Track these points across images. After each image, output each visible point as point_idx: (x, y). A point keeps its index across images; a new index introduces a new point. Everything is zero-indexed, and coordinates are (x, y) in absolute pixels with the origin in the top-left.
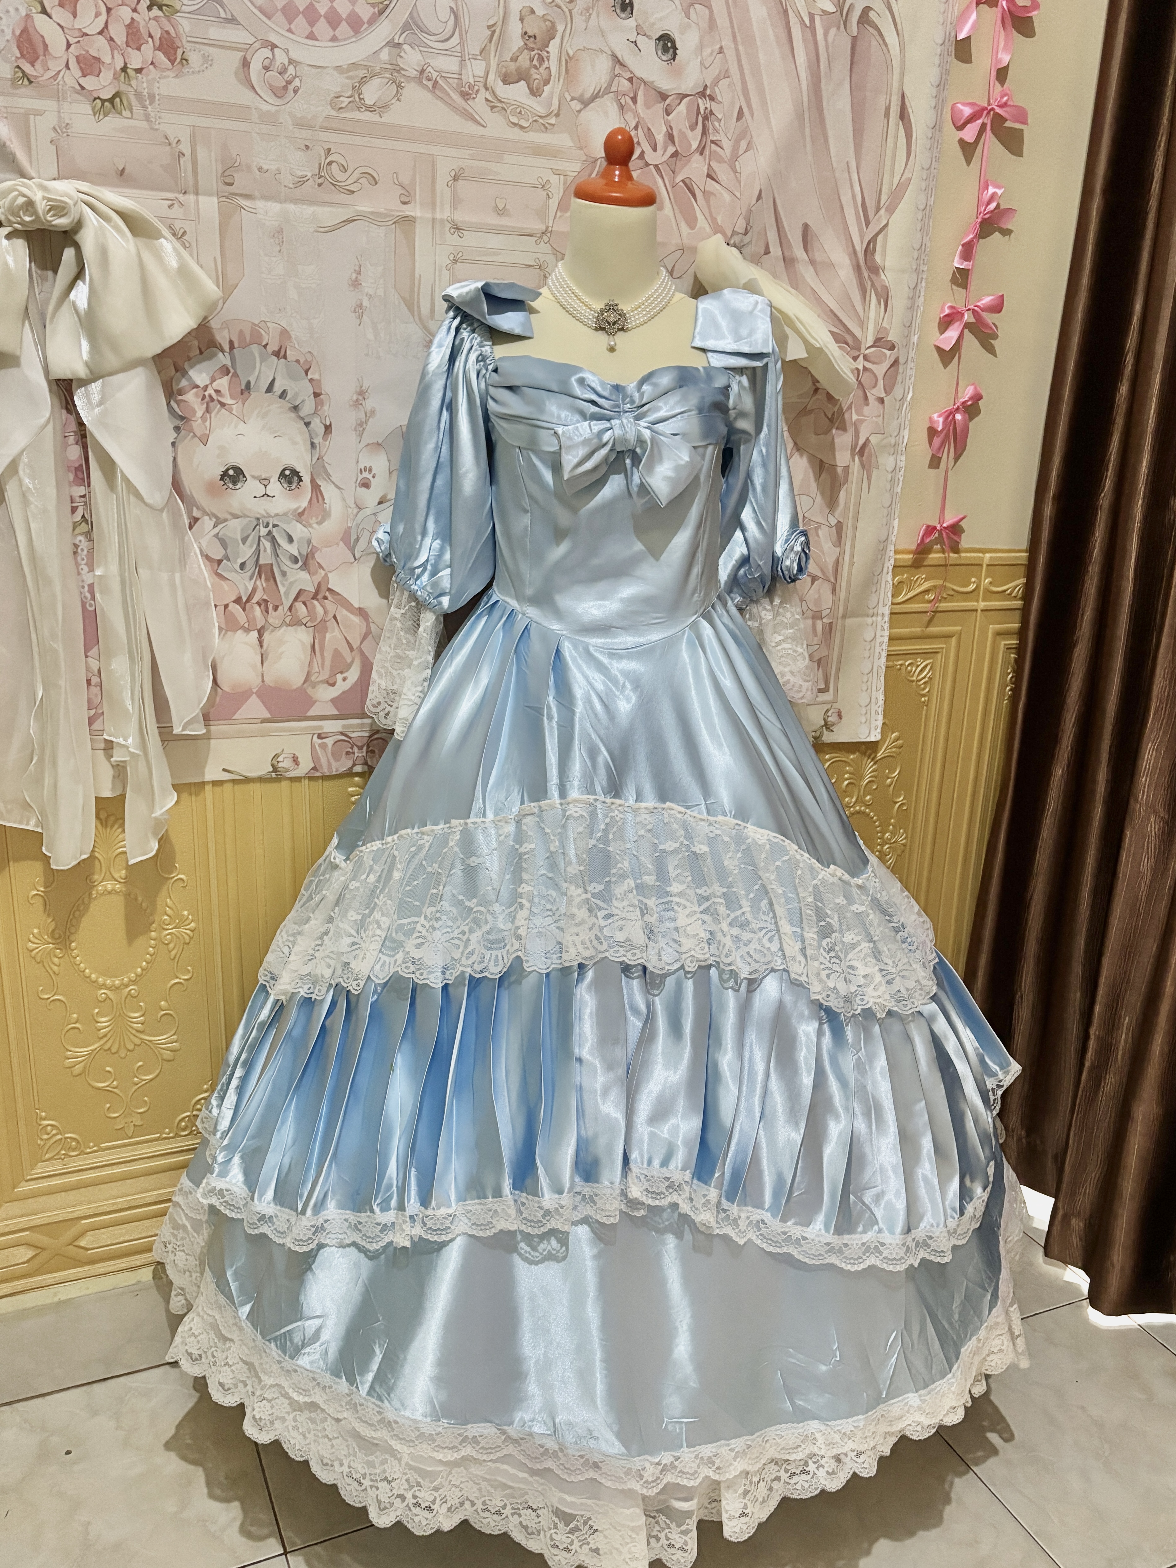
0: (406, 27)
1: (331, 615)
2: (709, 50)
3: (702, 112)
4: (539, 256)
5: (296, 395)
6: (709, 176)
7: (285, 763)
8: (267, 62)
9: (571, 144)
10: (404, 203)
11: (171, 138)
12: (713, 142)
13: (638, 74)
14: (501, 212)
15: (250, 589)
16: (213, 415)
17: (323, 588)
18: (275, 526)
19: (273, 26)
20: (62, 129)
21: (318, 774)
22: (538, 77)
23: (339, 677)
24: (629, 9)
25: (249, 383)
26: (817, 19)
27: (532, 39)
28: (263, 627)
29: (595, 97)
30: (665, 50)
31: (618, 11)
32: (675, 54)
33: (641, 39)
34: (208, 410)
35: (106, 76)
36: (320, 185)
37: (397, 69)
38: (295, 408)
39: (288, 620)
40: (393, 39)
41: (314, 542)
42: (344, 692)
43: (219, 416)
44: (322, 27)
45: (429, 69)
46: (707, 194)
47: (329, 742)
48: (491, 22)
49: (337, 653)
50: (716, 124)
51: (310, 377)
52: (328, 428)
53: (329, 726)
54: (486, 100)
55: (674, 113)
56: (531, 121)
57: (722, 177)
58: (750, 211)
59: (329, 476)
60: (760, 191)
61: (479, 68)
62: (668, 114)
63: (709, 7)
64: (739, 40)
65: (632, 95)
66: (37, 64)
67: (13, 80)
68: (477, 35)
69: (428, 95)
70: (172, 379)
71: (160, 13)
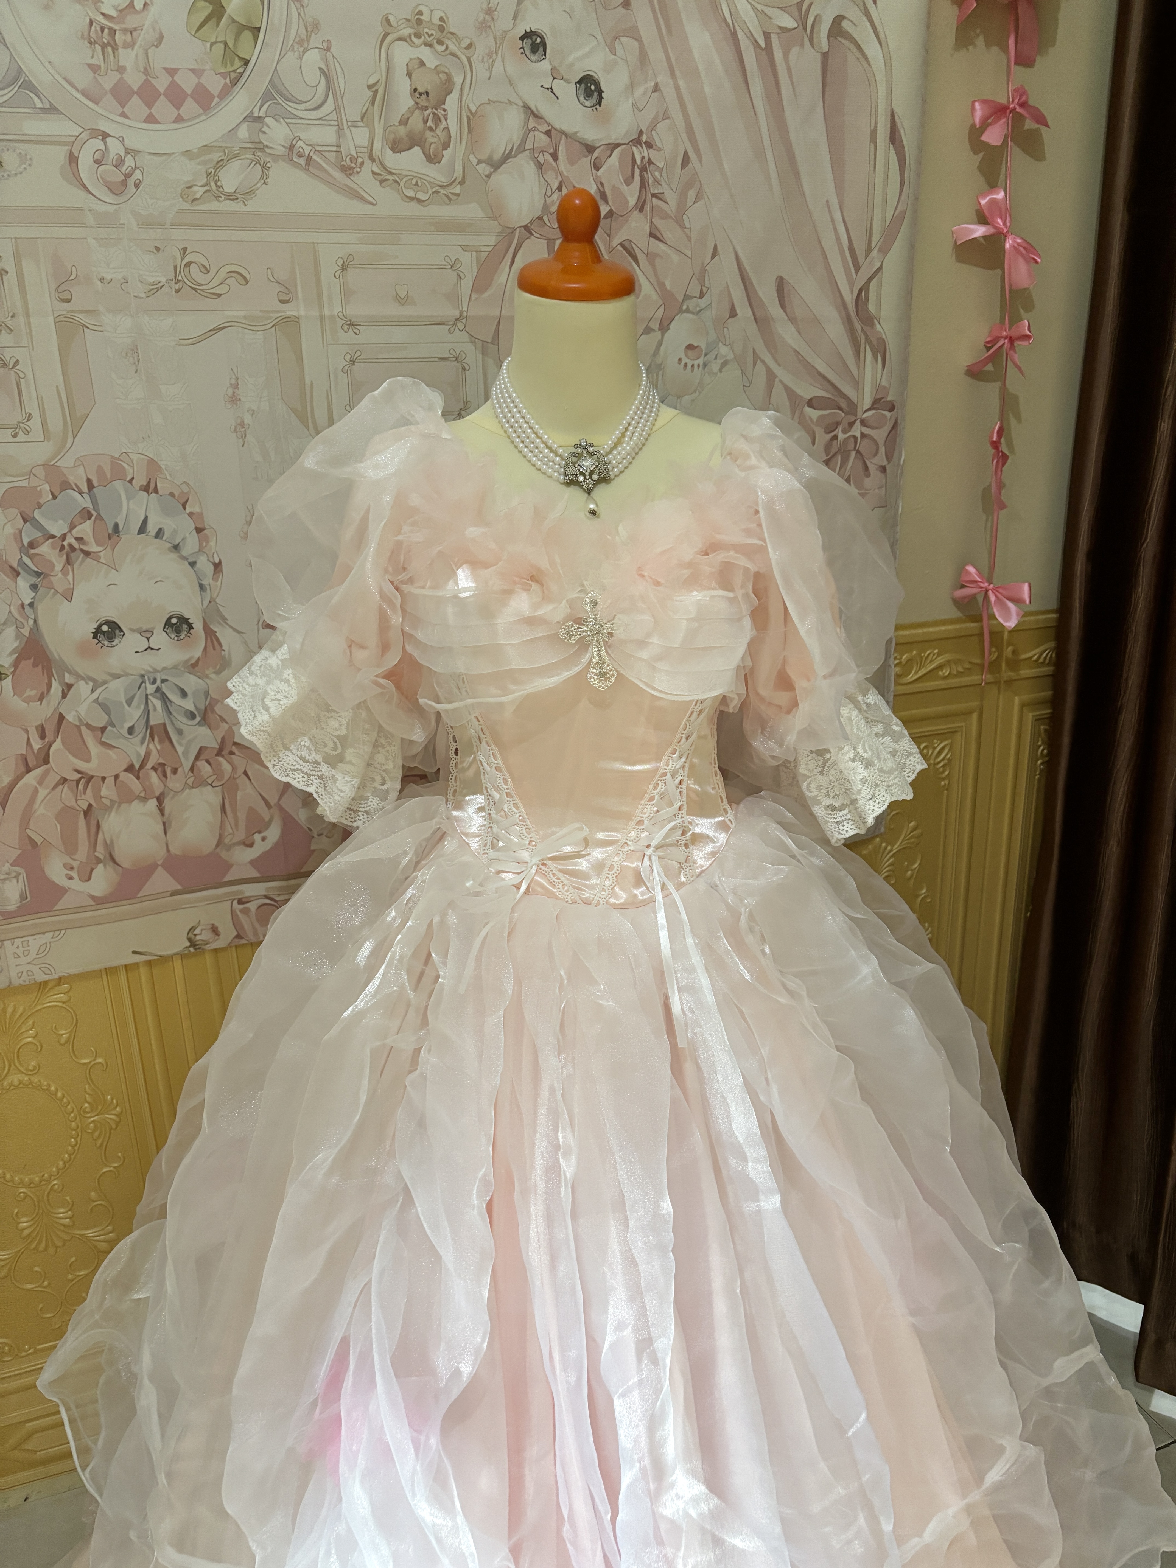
0: (267, 97)
1: (240, 771)
2: (641, 89)
3: (638, 162)
4: (453, 347)
5: (175, 532)
6: (652, 235)
7: (203, 935)
8: (98, 156)
9: (482, 215)
10: (283, 302)
12: (653, 195)
13: (557, 126)
14: (402, 301)
15: (143, 754)
16: (75, 566)
18: (163, 681)
19: (101, 111)
21: (243, 942)
23: (257, 837)
24: (541, 49)
25: (116, 526)
26: (775, 40)
27: (424, 97)
29: (506, 158)
30: (588, 94)
31: (528, 53)
32: (601, 98)
33: (558, 85)
34: (69, 561)
36: (177, 291)
37: (260, 147)
38: (176, 547)
39: (190, 782)
40: (252, 112)
41: (213, 694)
42: (264, 853)
43: (83, 566)
44: (163, 108)
45: (300, 143)
46: (651, 257)
47: (253, 906)
48: (372, 81)
49: (252, 812)
50: (657, 174)
51: (188, 510)
52: (218, 566)
53: (250, 890)
54: (373, 173)
55: (604, 167)
56: (430, 192)
57: (668, 235)
58: (704, 271)
59: (224, 619)
60: (716, 247)
61: (361, 136)
62: (597, 169)
63: (639, 40)
64: (678, 73)
65: (552, 151)
68: (355, 98)
69: (300, 174)
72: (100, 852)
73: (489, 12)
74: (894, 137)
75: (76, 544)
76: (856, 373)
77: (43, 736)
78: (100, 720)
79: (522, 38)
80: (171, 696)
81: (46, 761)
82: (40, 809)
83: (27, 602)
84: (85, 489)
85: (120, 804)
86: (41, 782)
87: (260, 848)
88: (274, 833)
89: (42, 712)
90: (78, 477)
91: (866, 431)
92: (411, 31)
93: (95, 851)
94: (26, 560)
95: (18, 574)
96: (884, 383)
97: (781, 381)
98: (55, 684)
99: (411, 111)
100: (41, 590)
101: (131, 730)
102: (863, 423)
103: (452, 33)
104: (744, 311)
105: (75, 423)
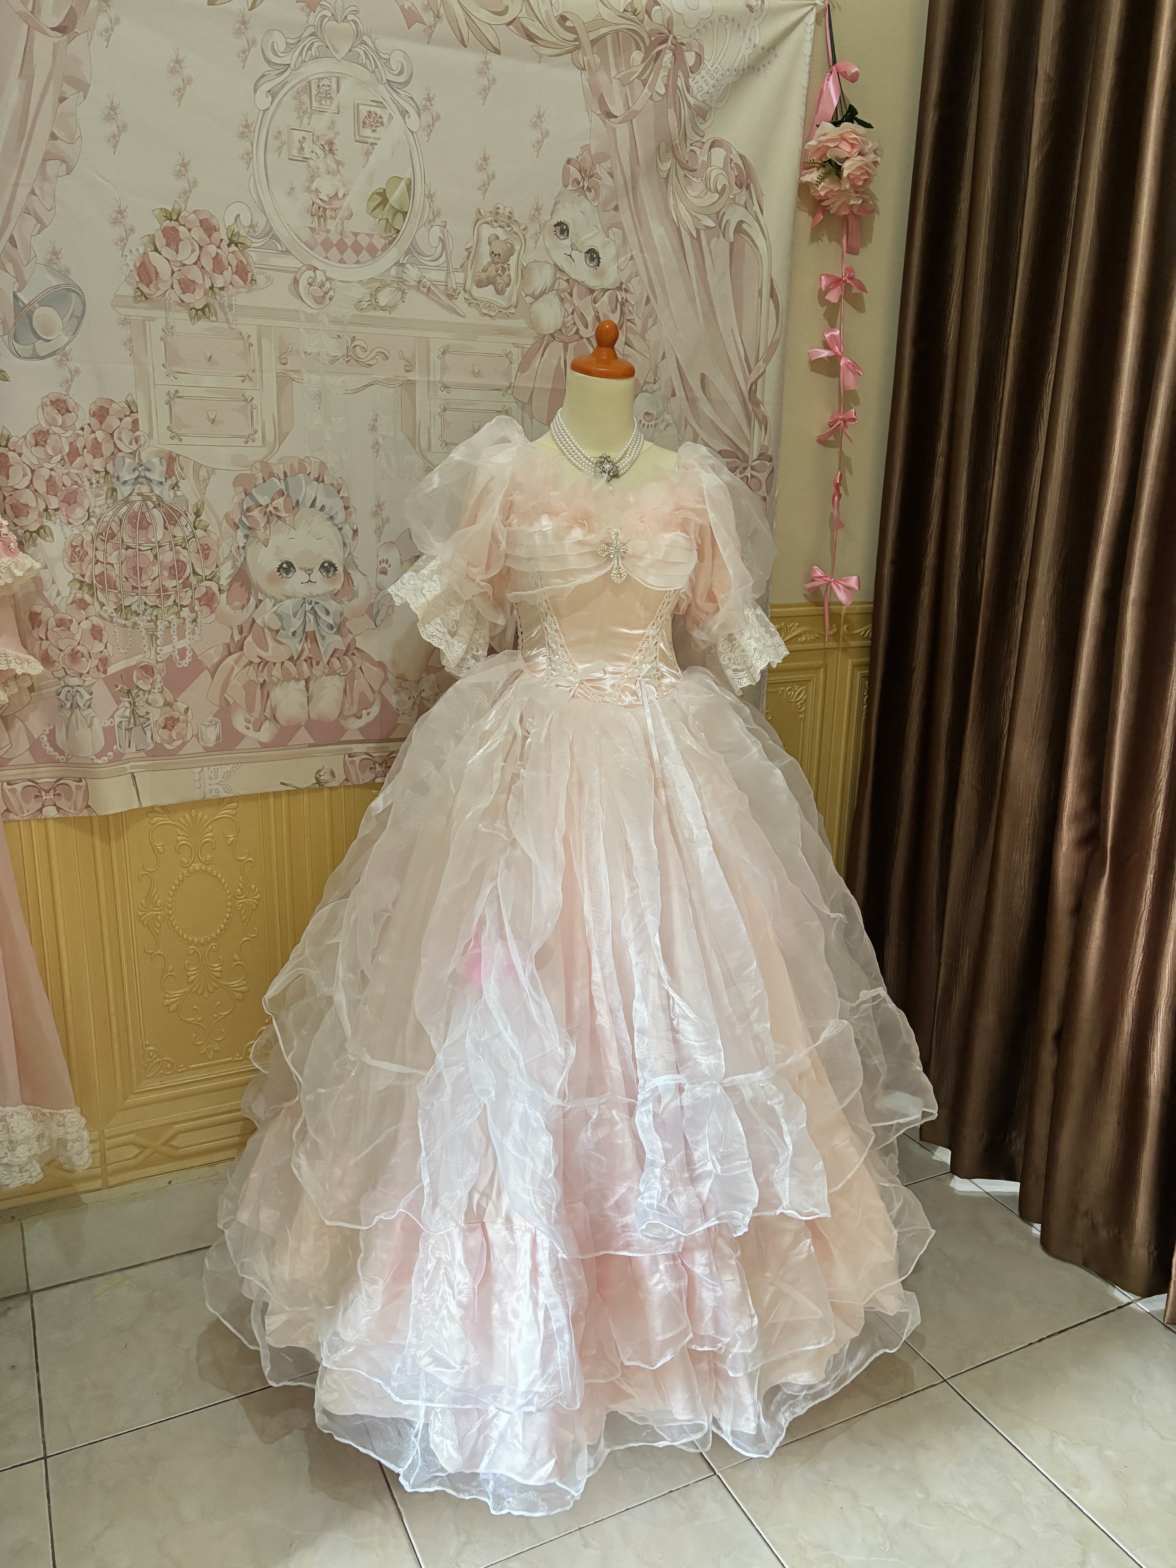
0: (408, 252)
1: (358, 666)
2: (623, 259)
3: (620, 300)
4: (506, 404)
5: (331, 509)
6: (626, 344)
7: (325, 777)
8: (310, 280)
9: (526, 326)
10: (407, 371)
11: (244, 334)
12: (628, 320)
13: (573, 277)
14: (476, 374)
16: (272, 525)
17: (352, 647)
18: (316, 603)
19: (315, 255)
20: (169, 330)
21: (349, 784)
23: (364, 712)
24: (566, 233)
25: (298, 502)
26: (702, 233)
28: (309, 678)
29: (543, 293)
30: (592, 259)
31: (558, 234)
32: (599, 262)
33: (575, 254)
34: (268, 522)
35: (199, 294)
36: (347, 362)
37: (402, 281)
38: (331, 518)
39: (326, 671)
40: (399, 261)
41: (345, 615)
42: (367, 724)
43: (276, 525)
44: (349, 254)
45: (425, 280)
47: (357, 759)
48: (468, 247)
49: (362, 694)
50: (630, 308)
51: (341, 495)
52: (355, 532)
53: (357, 748)
54: (465, 299)
55: (599, 302)
56: (497, 311)
57: (636, 344)
58: (657, 367)
59: (356, 566)
60: (664, 353)
61: (459, 277)
62: (595, 303)
63: (623, 230)
64: (644, 250)
65: (569, 291)
66: (151, 286)
67: (135, 297)
68: (458, 255)
69: (423, 297)
70: (243, 501)
71: (236, 249)
72: (268, 713)
73: (538, 209)
74: (773, 294)
75: (273, 512)
76: (748, 436)
77: (241, 632)
78: (276, 625)
79: (555, 226)
80: (319, 613)
81: (242, 649)
82: (234, 681)
83: (241, 545)
84: (282, 477)
85: (283, 681)
86: (236, 663)
87: (365, 720)
88: (375, 710)
89: (242, 617)
90: (279, 470)
91: (754, 473)
92: (492, 218)
93: (265, 711)
94: (244, 519)
95: (238, 528)
96: (766, 443)
98: (252, 600)
99: (489, 264)
100: (251, 539)
101: (294, 633)
102: (752, 468)
103: (515, 221)
104: (681, 393)
105: (281, 437)
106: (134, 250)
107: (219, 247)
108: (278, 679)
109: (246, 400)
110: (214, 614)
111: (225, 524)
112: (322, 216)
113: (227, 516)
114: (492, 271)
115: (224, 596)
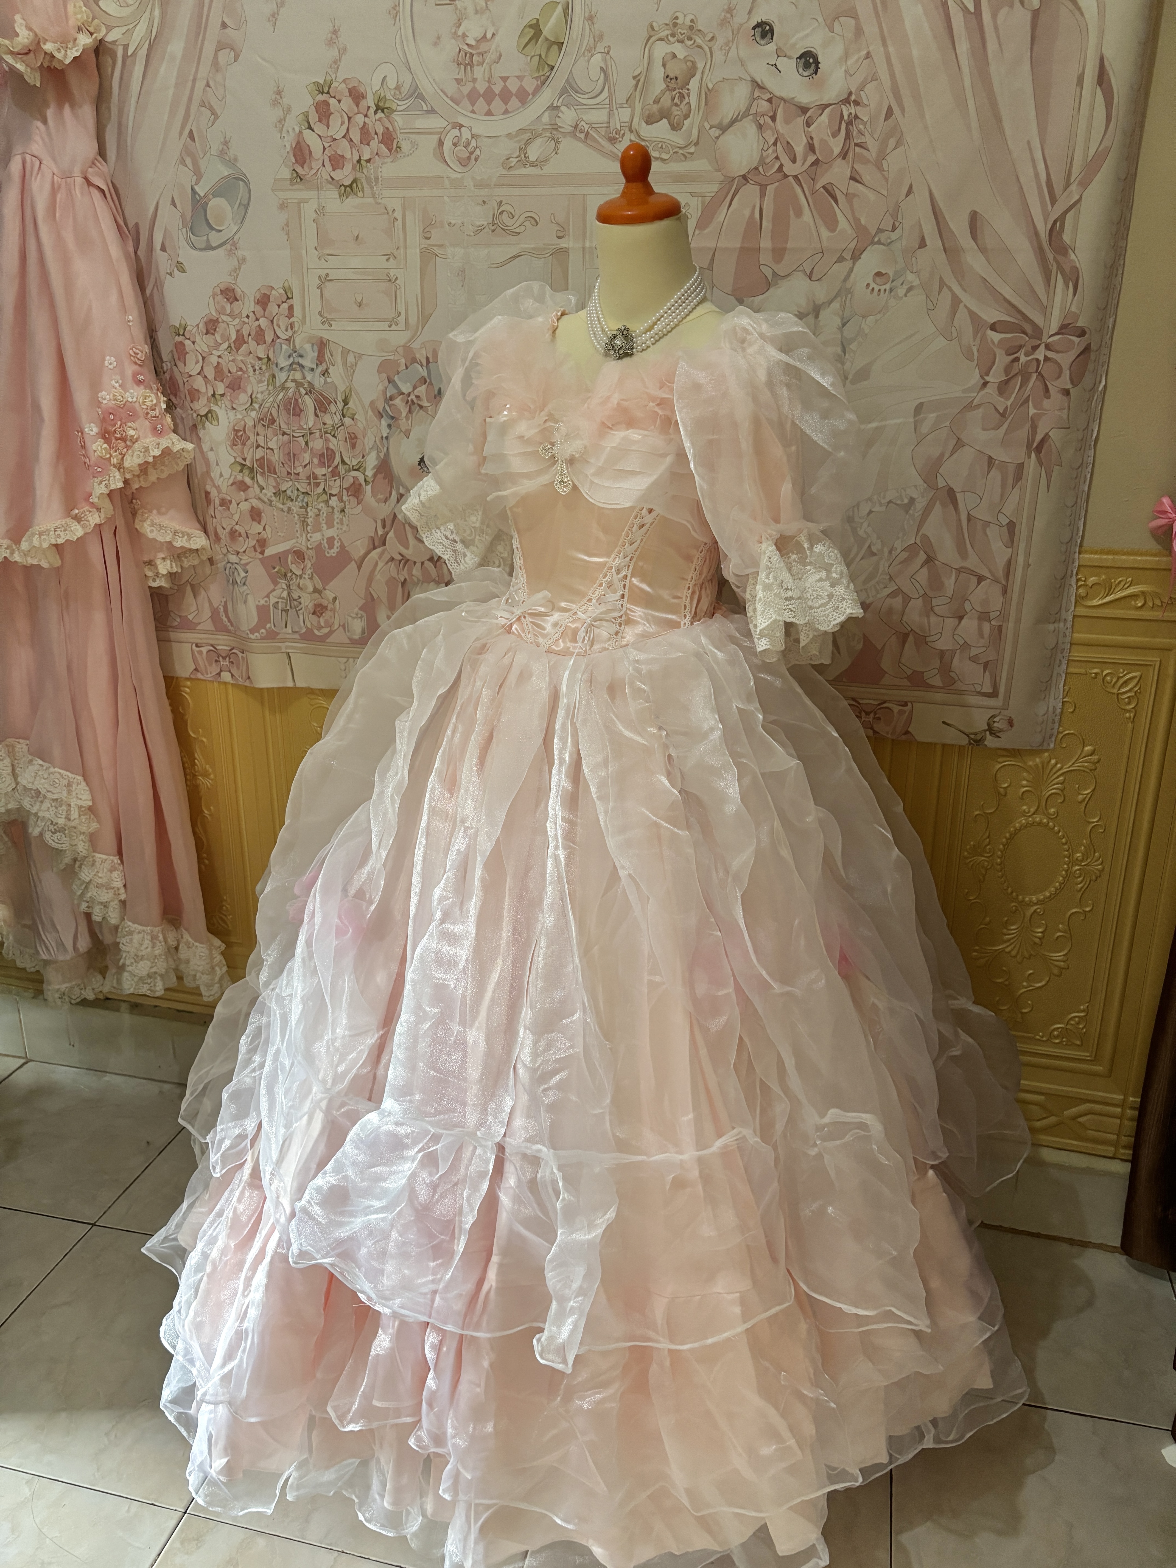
0: (564, 91)
2: (855, 58)
3: (846, 117)
6: (852, 178)
8: (456, 140)
9: (709, 168)
10: (559, 237)
11: (389, 209)
12: (856, 145)
13: (778, 94)
16: (414, 415)
19: (460, 110)
20: (321, 211)
22: (679, 113)
24: (769, 35)
29: (734, 121)
30: (807, 66)
31: (758, 39)
32: (817, 68)
33: (781, 62)
34: (410, 411)
35: (348, 168)
36: (493, 231)
37: (555, 128)
40: (553, 104)
43: (418, 414)
44: (497, 105)
45: (583, 123)
46: (849, 196)
48: (636, 73)
50: (861, 126)
55: (815, 124)
56: (671, 152)
57: (866, 177)
58: (898, 206)
60: (911, 186)
61: (624, 114)
62: (809, 126)
63: (856, 18)
64: (888, 41)
65: (771, 114)
66: (305, 166)
67: (291, 180)
68: (624, 87)
69: (580, 145)
70: (386, 388)
71: (382, 115)
73: (730, 11)
74: (1102, 78)
75: (415, 401)
76: (1044, 299)
77: (384, 527)
79: (754, 28)
81: (384, 544)
82: (378, 576)
83: (385, 435)
84: (424, 363)
85: (423, 582)
86: (380, 557)
89: (384, 511)
90: (421, 356)
91: (1050, 354)
92: (669, 32)
94: (387, 408)
96: (1073, 309)
97: (966, 306)
98: (394, 493)
99: (663, 93)
100: (393, 428)
102: (1048, 347)
103: (699, 31)
104: (933, 241)
105: (425, 318)
106: (290, 131)
107: (366, 116)
108: (418, 580)
109: (390, 281)
110: (360, 506)
111: (370, 413)
112: (469, 64)
113: (372, 403)
114: (666, 101)
115: (369, 487)
